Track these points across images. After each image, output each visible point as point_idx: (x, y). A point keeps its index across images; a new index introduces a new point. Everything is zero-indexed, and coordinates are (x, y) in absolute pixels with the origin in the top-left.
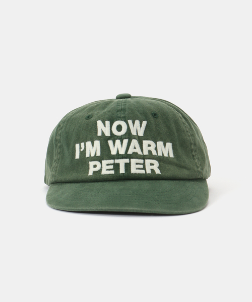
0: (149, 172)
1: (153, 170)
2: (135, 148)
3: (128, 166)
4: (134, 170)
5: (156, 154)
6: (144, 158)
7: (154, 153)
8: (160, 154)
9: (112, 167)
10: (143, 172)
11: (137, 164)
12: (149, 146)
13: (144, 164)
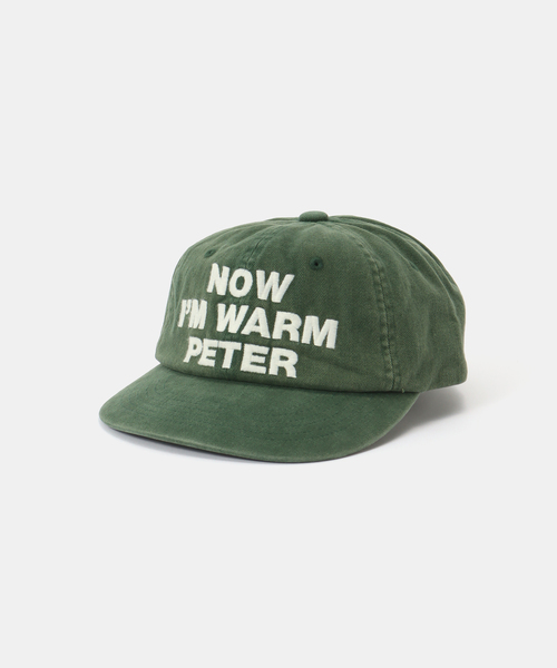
0: (273, 371)
1: (282, 370)
2: (257, 324)
3: (238, 356)
4: (246, 366)
5: (297, 340)
6: (270, 343)
7: (294, 337)
8: (306, 340)
9: (213, 353)
10: (262, 370)
11: (254, 354)
12: (288, 322)
13: (268, 357)
